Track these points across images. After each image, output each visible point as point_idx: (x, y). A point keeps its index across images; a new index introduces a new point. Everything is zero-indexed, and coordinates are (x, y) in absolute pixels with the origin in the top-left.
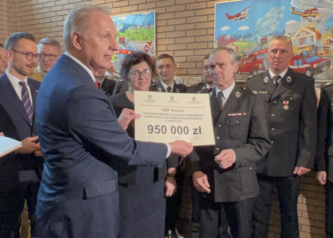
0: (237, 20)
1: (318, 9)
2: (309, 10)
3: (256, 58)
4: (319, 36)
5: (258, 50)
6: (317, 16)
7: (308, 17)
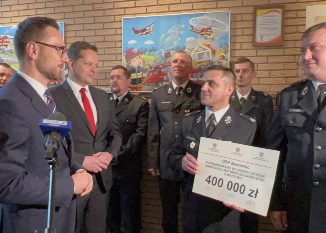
0: (142, 34)
1: (212, 28)
2: (205, 29)
3: (161, 71)
4: (214, 52)
5: (162, 63)
6: (212, 34)
7: (204, 35)
